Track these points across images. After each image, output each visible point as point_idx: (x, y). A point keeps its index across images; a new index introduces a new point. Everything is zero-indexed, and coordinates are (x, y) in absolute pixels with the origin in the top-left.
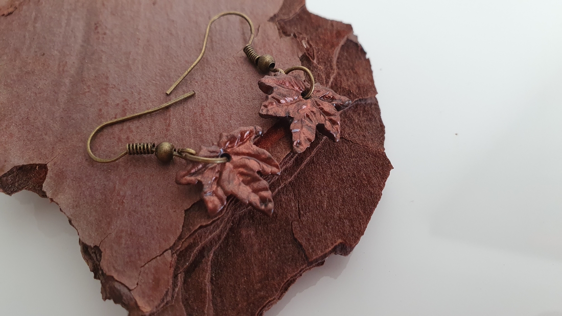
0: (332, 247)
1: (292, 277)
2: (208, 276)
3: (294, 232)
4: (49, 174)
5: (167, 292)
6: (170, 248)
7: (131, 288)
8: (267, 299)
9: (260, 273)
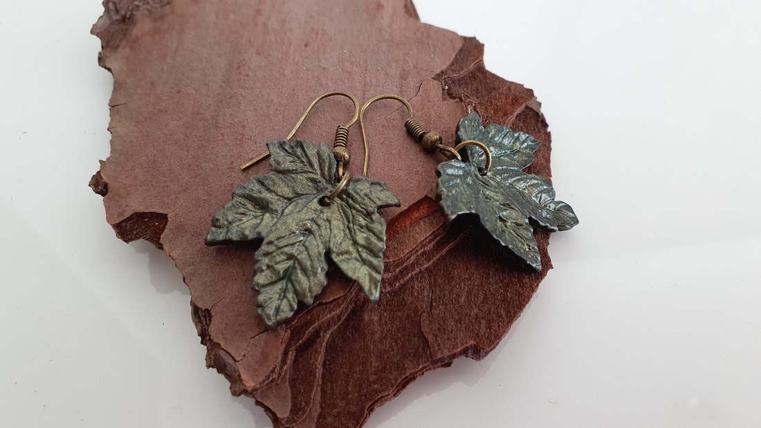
0: (461, 348)
2: (321, 358)
4: (169, 226)
5: (274, 369)
7: (237, 359)
9: (378, 364)
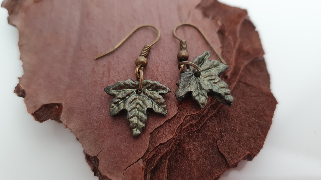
1: (217, 176)
2: (165, 175)
3: (218, 147)
6: (142, 158)
9: (198, 173)
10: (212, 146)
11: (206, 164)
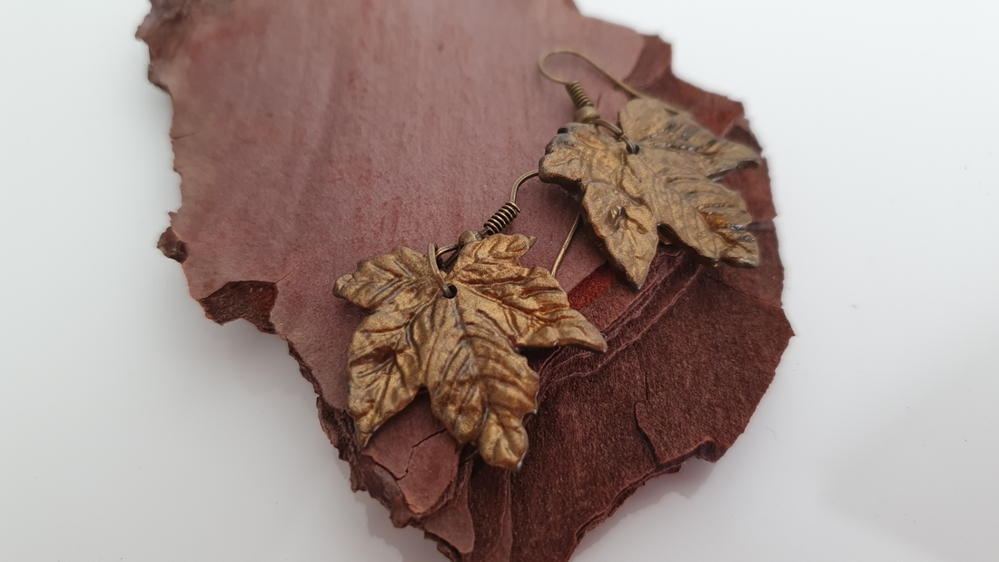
0: (695, 447)
1: (630, 485)
3: (638, 418)
4: (280, 298)
5: (449, 486)
7: (398, 476)
8: (594, 512)
9: (583, 474)
10: (624, 414)
11: (606, 455)
